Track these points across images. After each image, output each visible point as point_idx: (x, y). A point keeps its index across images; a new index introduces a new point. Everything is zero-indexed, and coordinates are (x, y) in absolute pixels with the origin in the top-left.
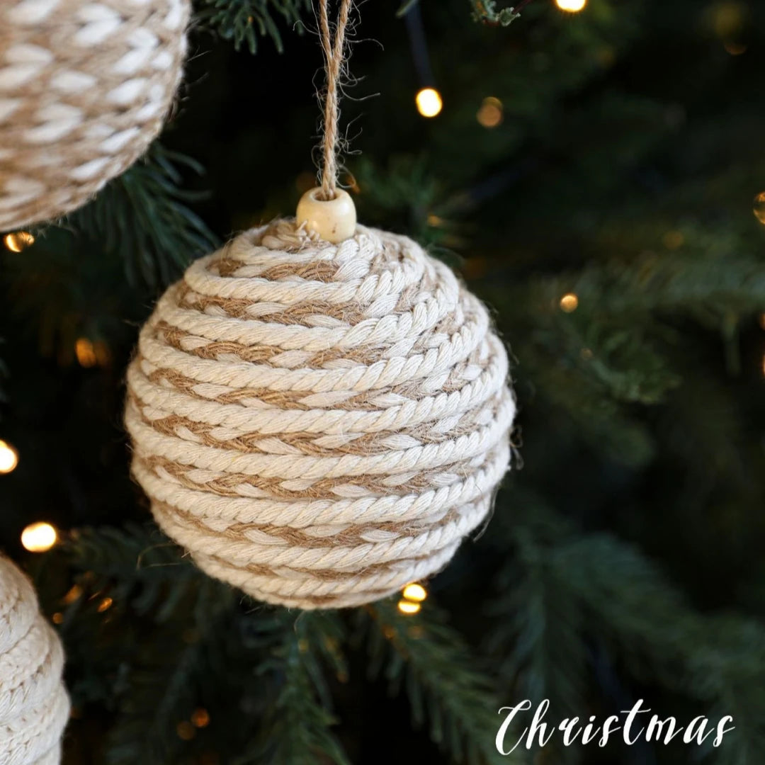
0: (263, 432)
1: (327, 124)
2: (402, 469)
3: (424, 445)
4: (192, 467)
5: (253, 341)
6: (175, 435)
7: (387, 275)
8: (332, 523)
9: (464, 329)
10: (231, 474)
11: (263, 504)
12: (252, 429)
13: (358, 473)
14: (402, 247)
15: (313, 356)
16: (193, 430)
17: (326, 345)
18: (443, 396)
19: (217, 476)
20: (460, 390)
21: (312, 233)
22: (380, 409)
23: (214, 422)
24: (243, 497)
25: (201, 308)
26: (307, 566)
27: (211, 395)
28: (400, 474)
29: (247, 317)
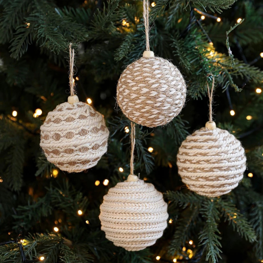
0: (201, 160)
1: (210, 110)
2: (225, 166)
3: (229, 162)
4: (189, 168)
5: (199, 145)
6: (186, 163)
7: (221, 134)
8: (213, 176)
9: (236, 144)
10: (196, 168)
11: (201, 173)
12: (199, 160)
13: (217, 167)
14: (224, 131)
15: (209, 147)
16: (189, 162)
17: (211, 145)
18: (232, 154)
19: (193, 169)
20: (235, 153)
21: (208, 129)
22: (221, 156)
23: (192, 159)
24: (198, 172)
25: (190, 142)
26: (209, 184)
27: (192, 155)
28: (225, 167)
29: (197, 142)
